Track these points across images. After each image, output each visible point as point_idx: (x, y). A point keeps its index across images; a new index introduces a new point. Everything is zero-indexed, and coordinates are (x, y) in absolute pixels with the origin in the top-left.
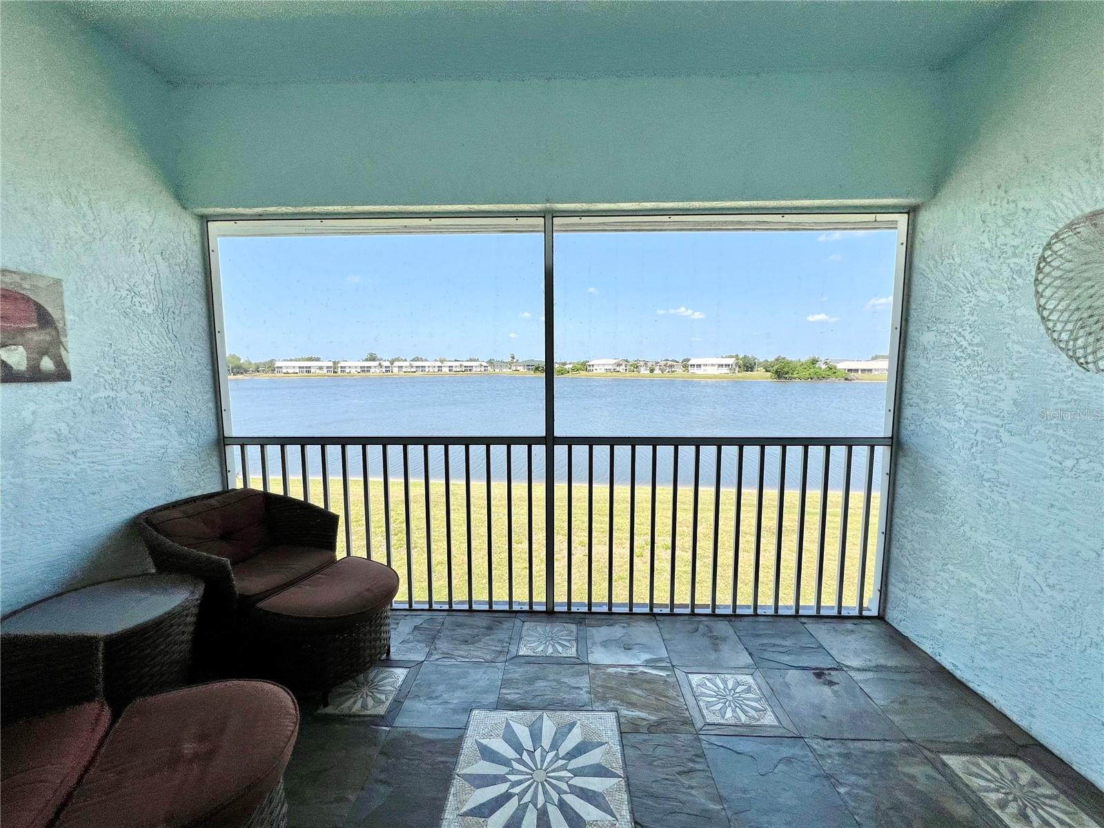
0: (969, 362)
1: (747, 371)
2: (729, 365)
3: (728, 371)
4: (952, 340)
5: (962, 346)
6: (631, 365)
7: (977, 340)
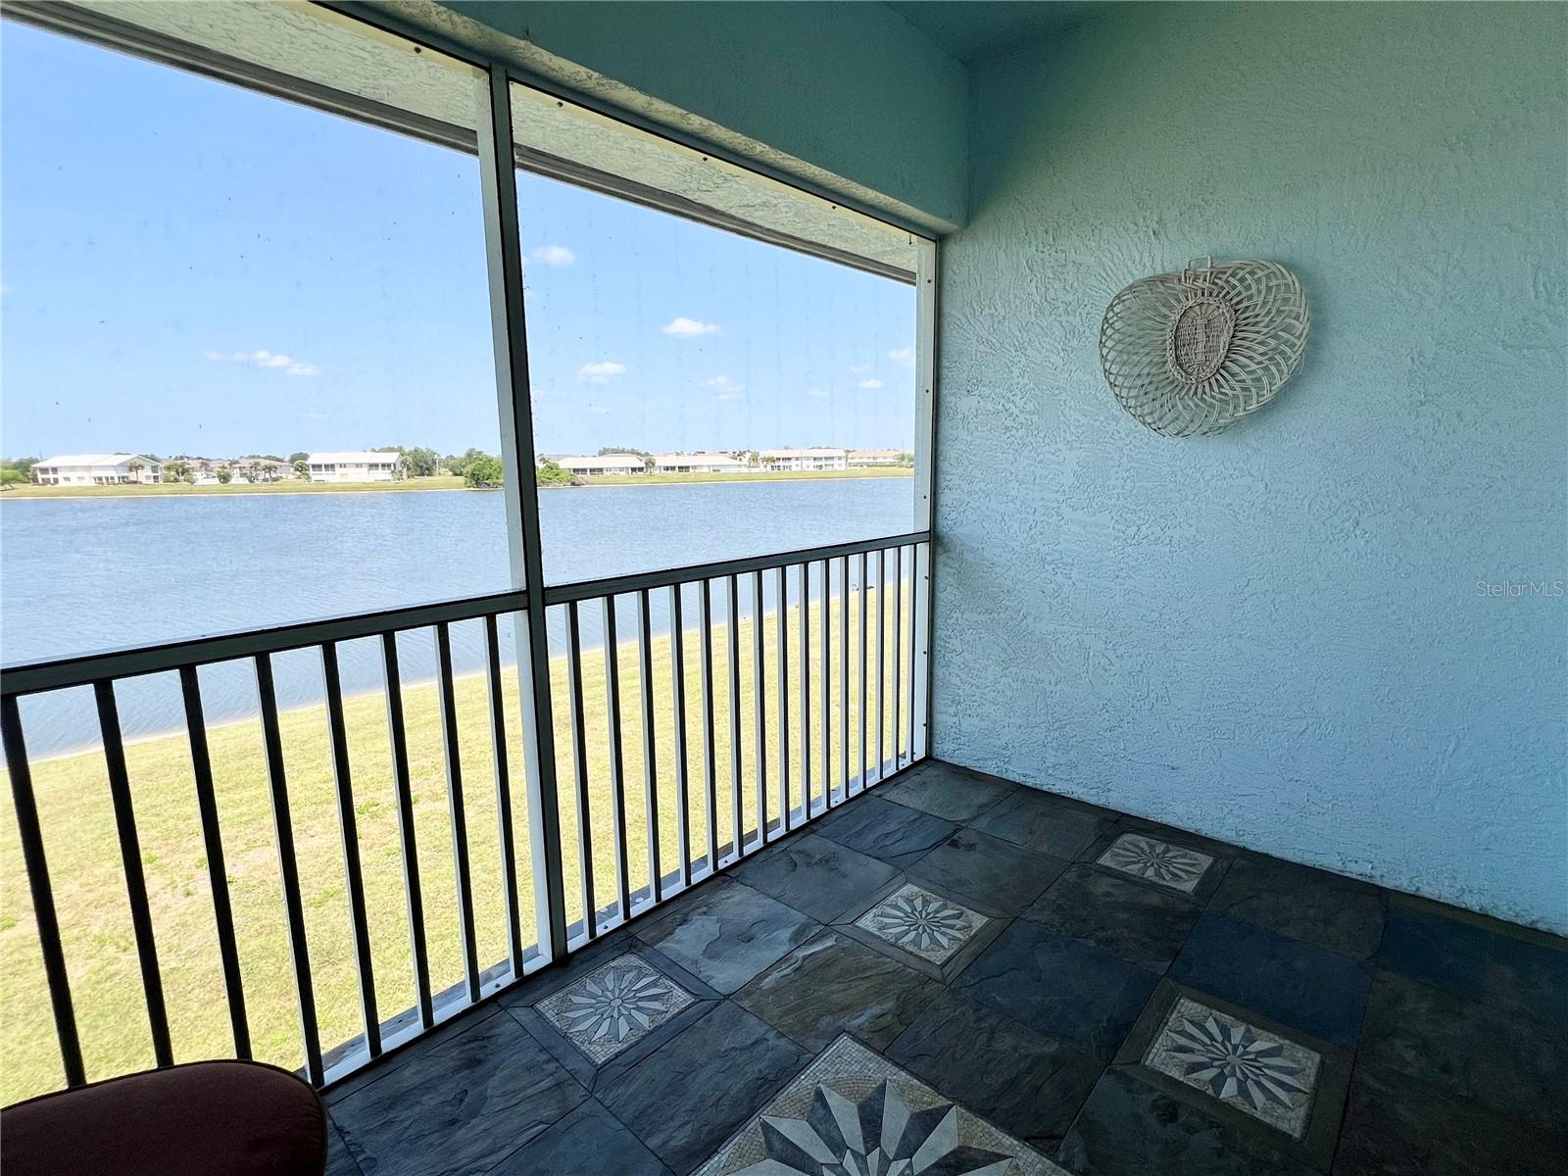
0: (1022, 432)
1: (423, 475)
2: (389, 465)
3: (390, 477)
4: (1000, 407)
5: (1011, 414)
6: (169, 468)
7: (1030, 407)
